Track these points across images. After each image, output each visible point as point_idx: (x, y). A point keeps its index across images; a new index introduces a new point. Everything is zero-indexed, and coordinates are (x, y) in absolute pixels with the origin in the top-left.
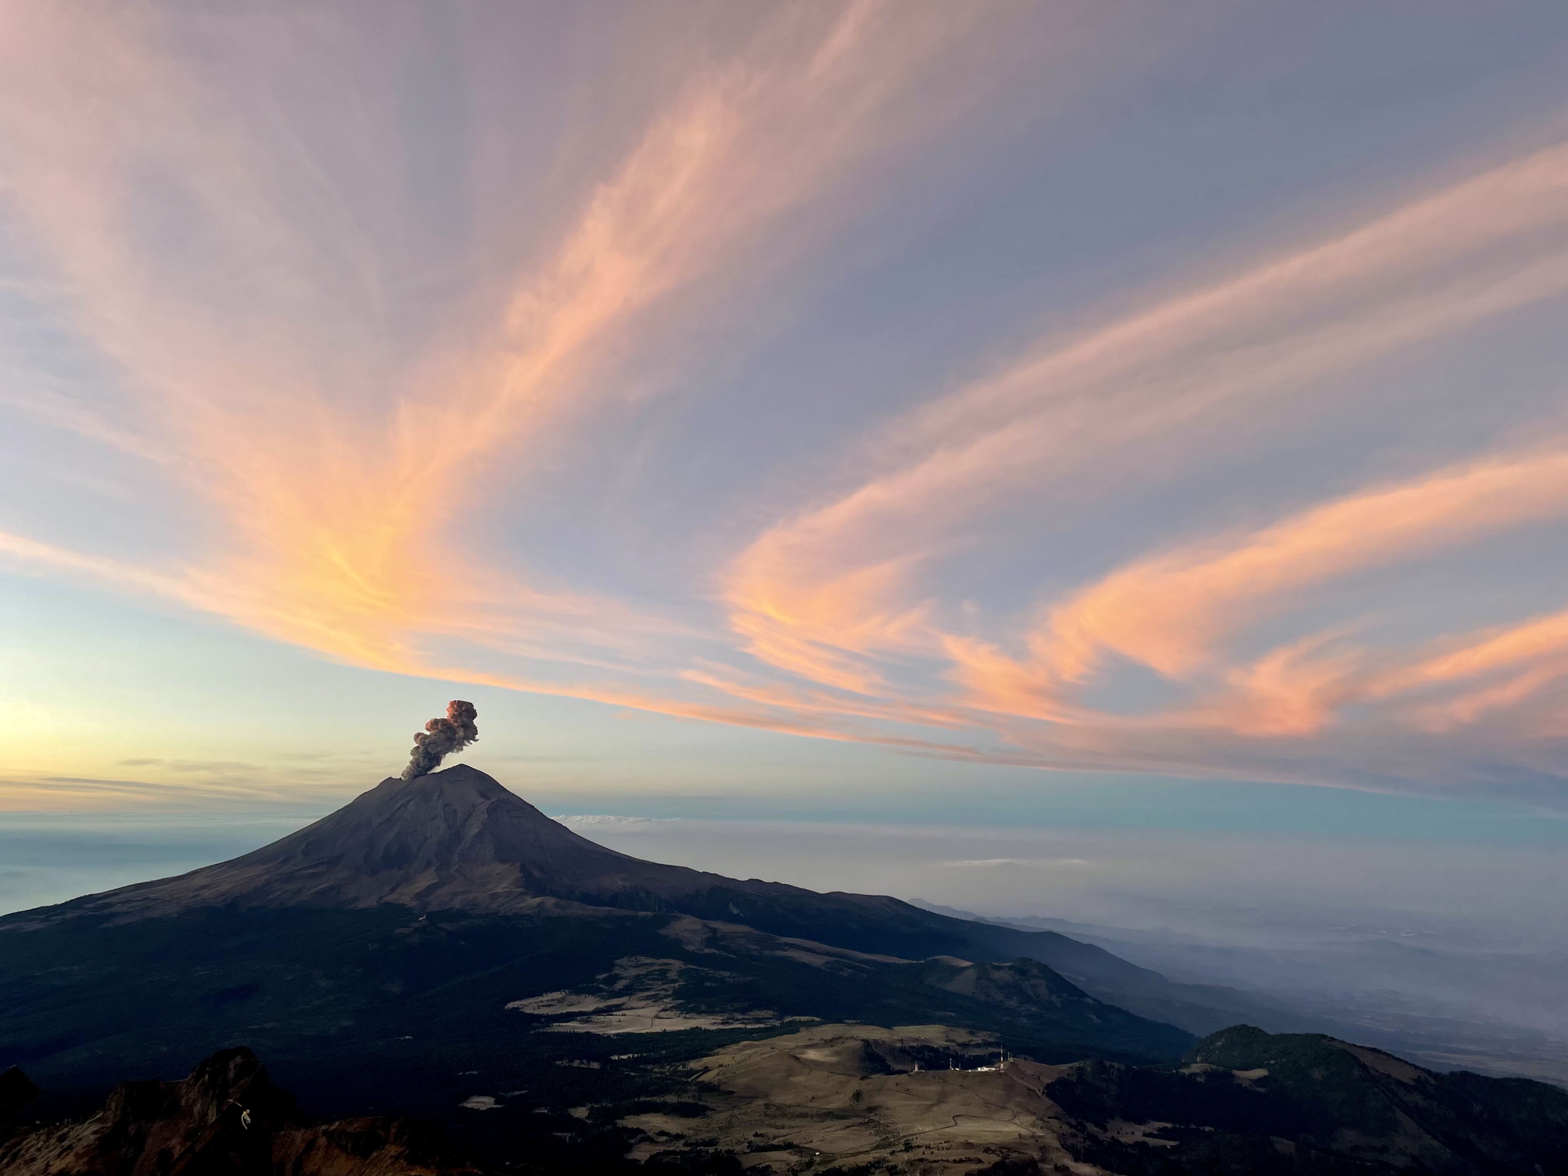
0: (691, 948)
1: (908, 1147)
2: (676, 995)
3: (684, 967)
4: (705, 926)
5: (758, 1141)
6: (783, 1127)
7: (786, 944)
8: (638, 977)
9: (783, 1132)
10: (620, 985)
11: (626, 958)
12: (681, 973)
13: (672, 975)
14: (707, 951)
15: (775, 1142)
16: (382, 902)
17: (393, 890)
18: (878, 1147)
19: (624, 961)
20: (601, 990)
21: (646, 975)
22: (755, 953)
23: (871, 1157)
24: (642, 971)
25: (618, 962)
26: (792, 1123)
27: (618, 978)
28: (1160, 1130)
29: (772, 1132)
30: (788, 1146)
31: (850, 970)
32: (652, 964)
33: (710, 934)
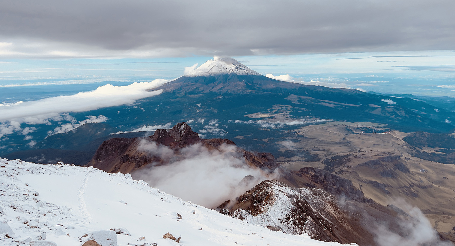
0: (294, 103)
1: (359, 151)
2: (290, 114)
3: (292, 107)
4: (298, 97)
5: (315, 148)
6: (322, 146)
7: (322, 102)
8: (279, 109)
9: (322, 147)
10: (274, 111)
11: (276, 105)
12: (291, 109)
13: (288, 109)
14: (299, 103)
15: (320, 149)
16: (210, 91)
17: (212, 88)
18: (350, 151)
19: (275, 106)
20: (269, 113)
21: (281, 109)
22: (313, 104)
23: (348, 153)
24: (280, 108)
25: (273, 106)
26: (325, 145)
27: (273, 110)
28: (440, 150)
29: (319, 147)
30: (324, 150)
31: (342, 108)
32: (283, 107)
33: (299, 99)
